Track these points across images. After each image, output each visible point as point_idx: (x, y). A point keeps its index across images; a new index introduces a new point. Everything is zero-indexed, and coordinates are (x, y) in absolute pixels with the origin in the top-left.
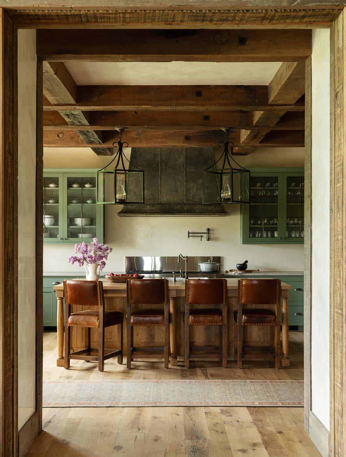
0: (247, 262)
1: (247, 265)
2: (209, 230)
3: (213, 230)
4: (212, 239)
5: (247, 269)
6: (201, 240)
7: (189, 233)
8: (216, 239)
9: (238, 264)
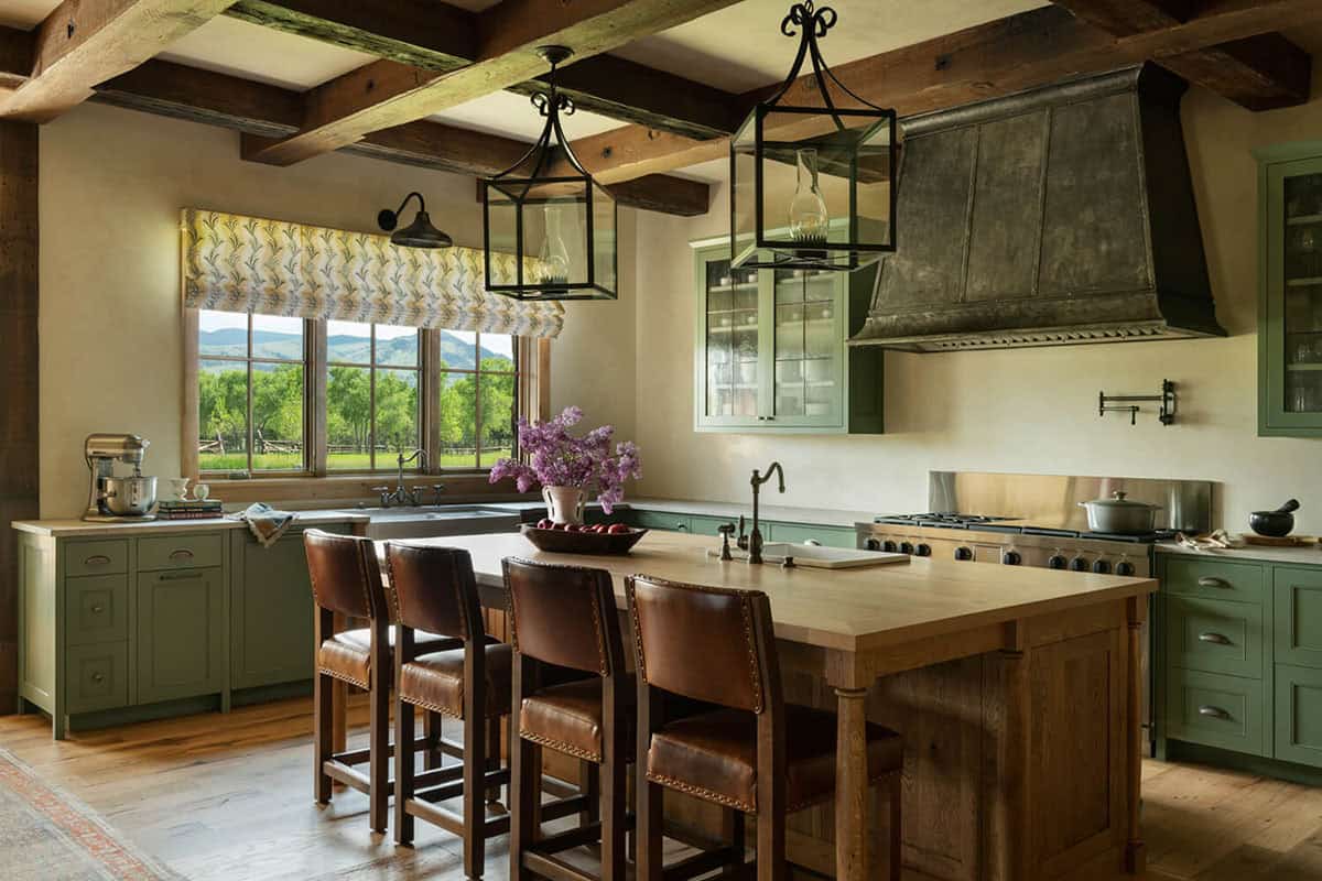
0: (1294, 505)
1: (1291, 516)
2: (1169, 386)
3: (1185, 386)
4: (1183, 420)
5: (1292, 533)
6: (1133, 423)
7: (1102, 399)
8: (1197, 419)
9: (1254, 514)
